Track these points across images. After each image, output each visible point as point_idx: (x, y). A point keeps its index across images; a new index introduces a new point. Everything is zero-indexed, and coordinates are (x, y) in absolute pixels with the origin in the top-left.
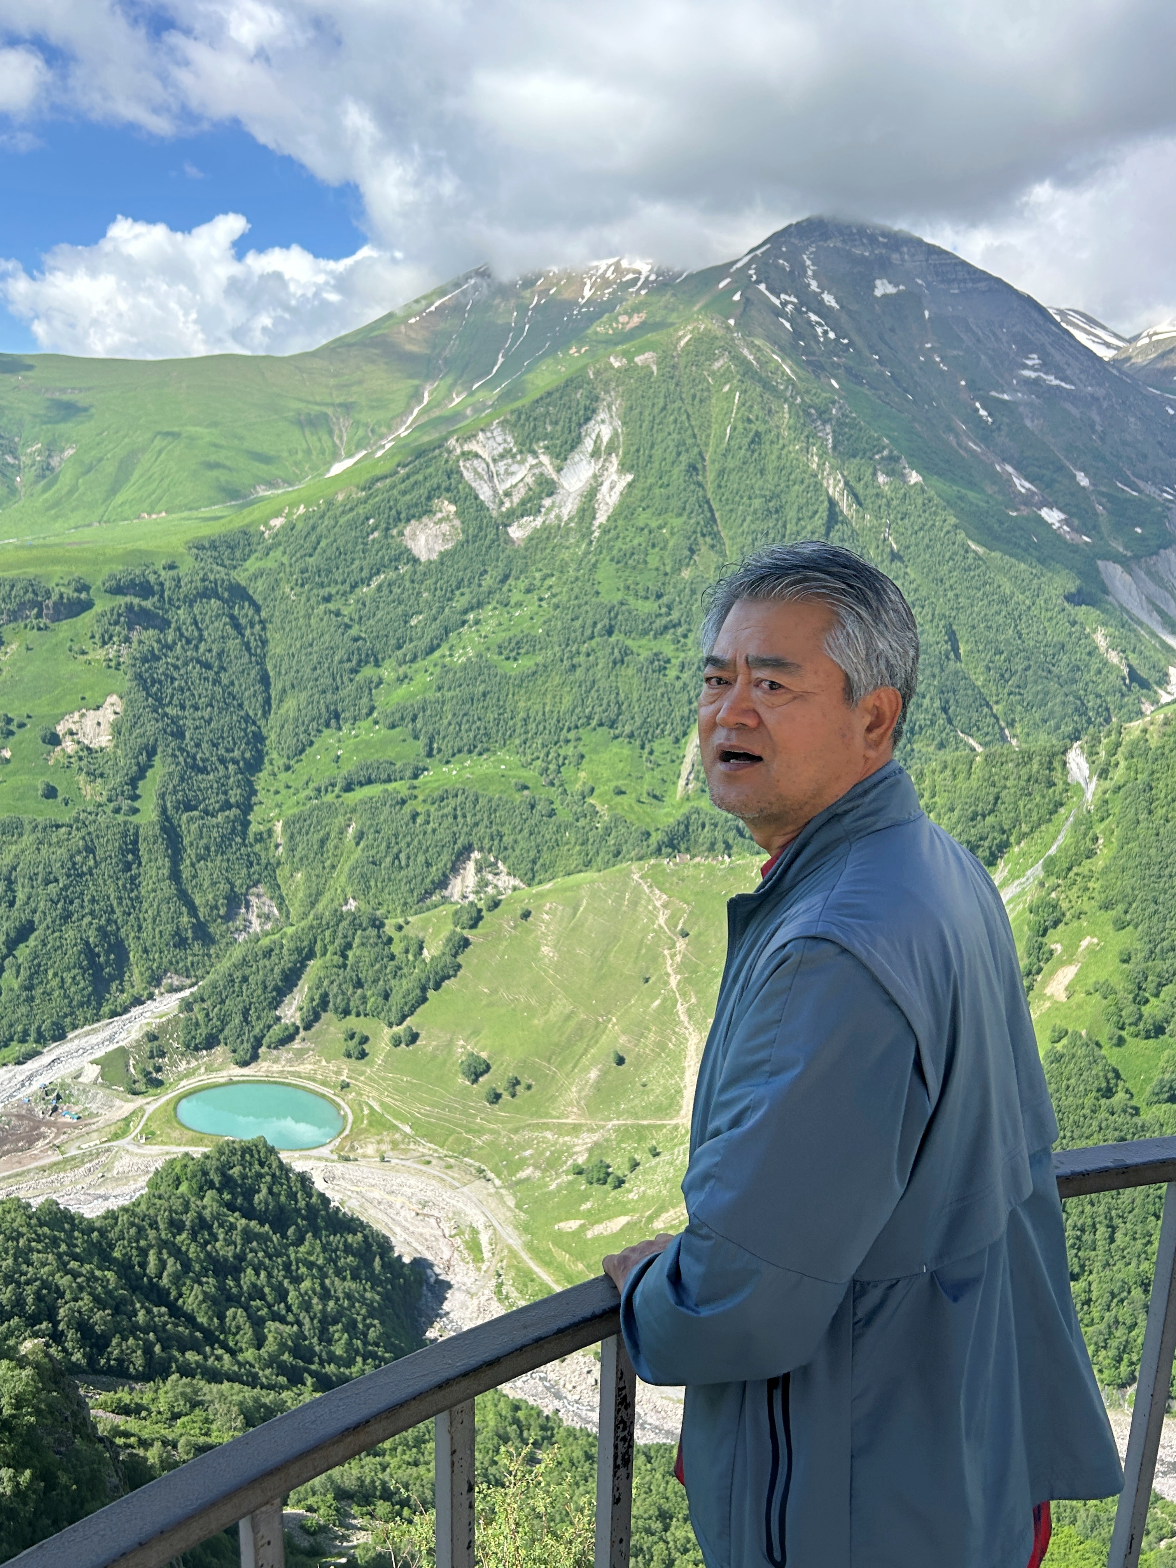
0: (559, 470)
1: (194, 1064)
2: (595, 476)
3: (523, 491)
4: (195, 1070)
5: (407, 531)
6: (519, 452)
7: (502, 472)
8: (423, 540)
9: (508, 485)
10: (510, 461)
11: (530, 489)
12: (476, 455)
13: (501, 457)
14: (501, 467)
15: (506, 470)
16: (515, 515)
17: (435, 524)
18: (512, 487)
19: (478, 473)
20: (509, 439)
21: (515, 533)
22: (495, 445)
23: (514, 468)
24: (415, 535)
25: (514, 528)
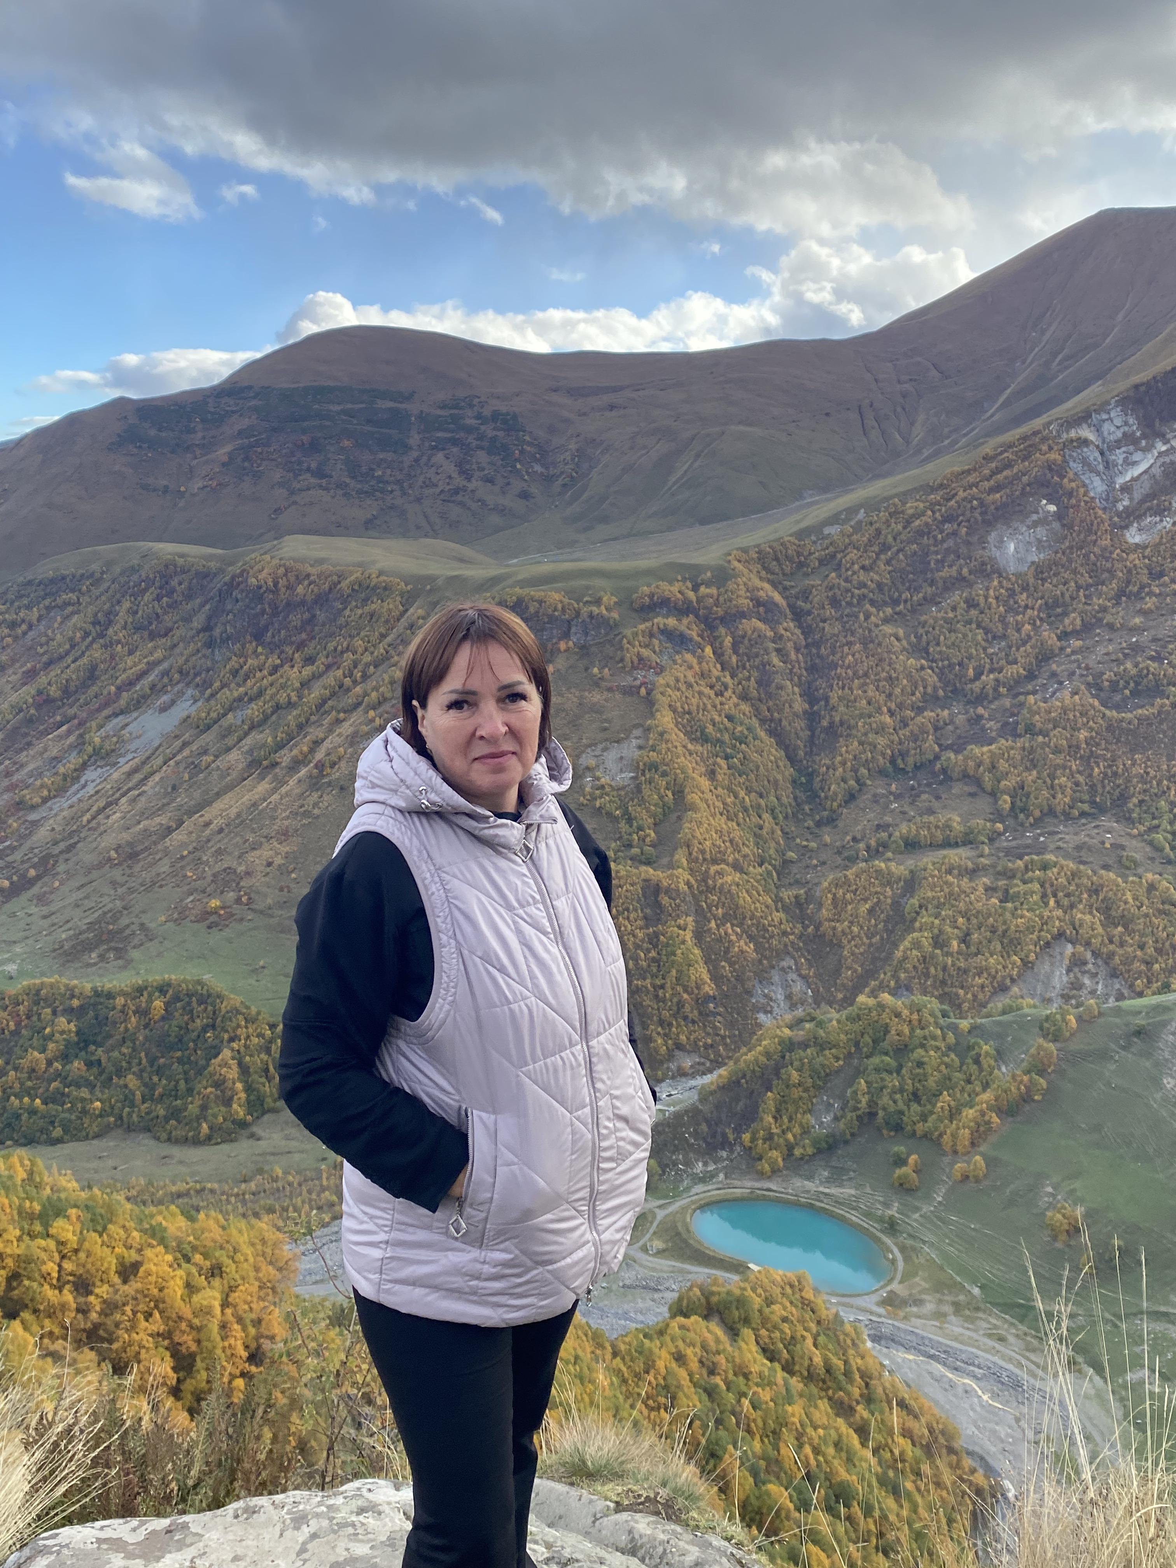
1: (711, 1167)
3: (1147, 485)
4: (712, 1176)
5: (992, 537)
6: (1144, 436)
7: (1120, 461)
8: (1012, 547)
9: (1128, 478)
10: (1131, 448)
11: (1156, 482)
12: (1086, 442)
13: (1118, 444)
14: (1119, 456)
15: (1126, 460)
16: (1131, 516)
17: (1029, 528)
18: (1133, 479)
19: (1089, 465)
20: (1131, 421)
21: (1134, 536)
22: (1113, 429)
23: (1137, 456)
24: (1002, 542)
25: (1133, 529)
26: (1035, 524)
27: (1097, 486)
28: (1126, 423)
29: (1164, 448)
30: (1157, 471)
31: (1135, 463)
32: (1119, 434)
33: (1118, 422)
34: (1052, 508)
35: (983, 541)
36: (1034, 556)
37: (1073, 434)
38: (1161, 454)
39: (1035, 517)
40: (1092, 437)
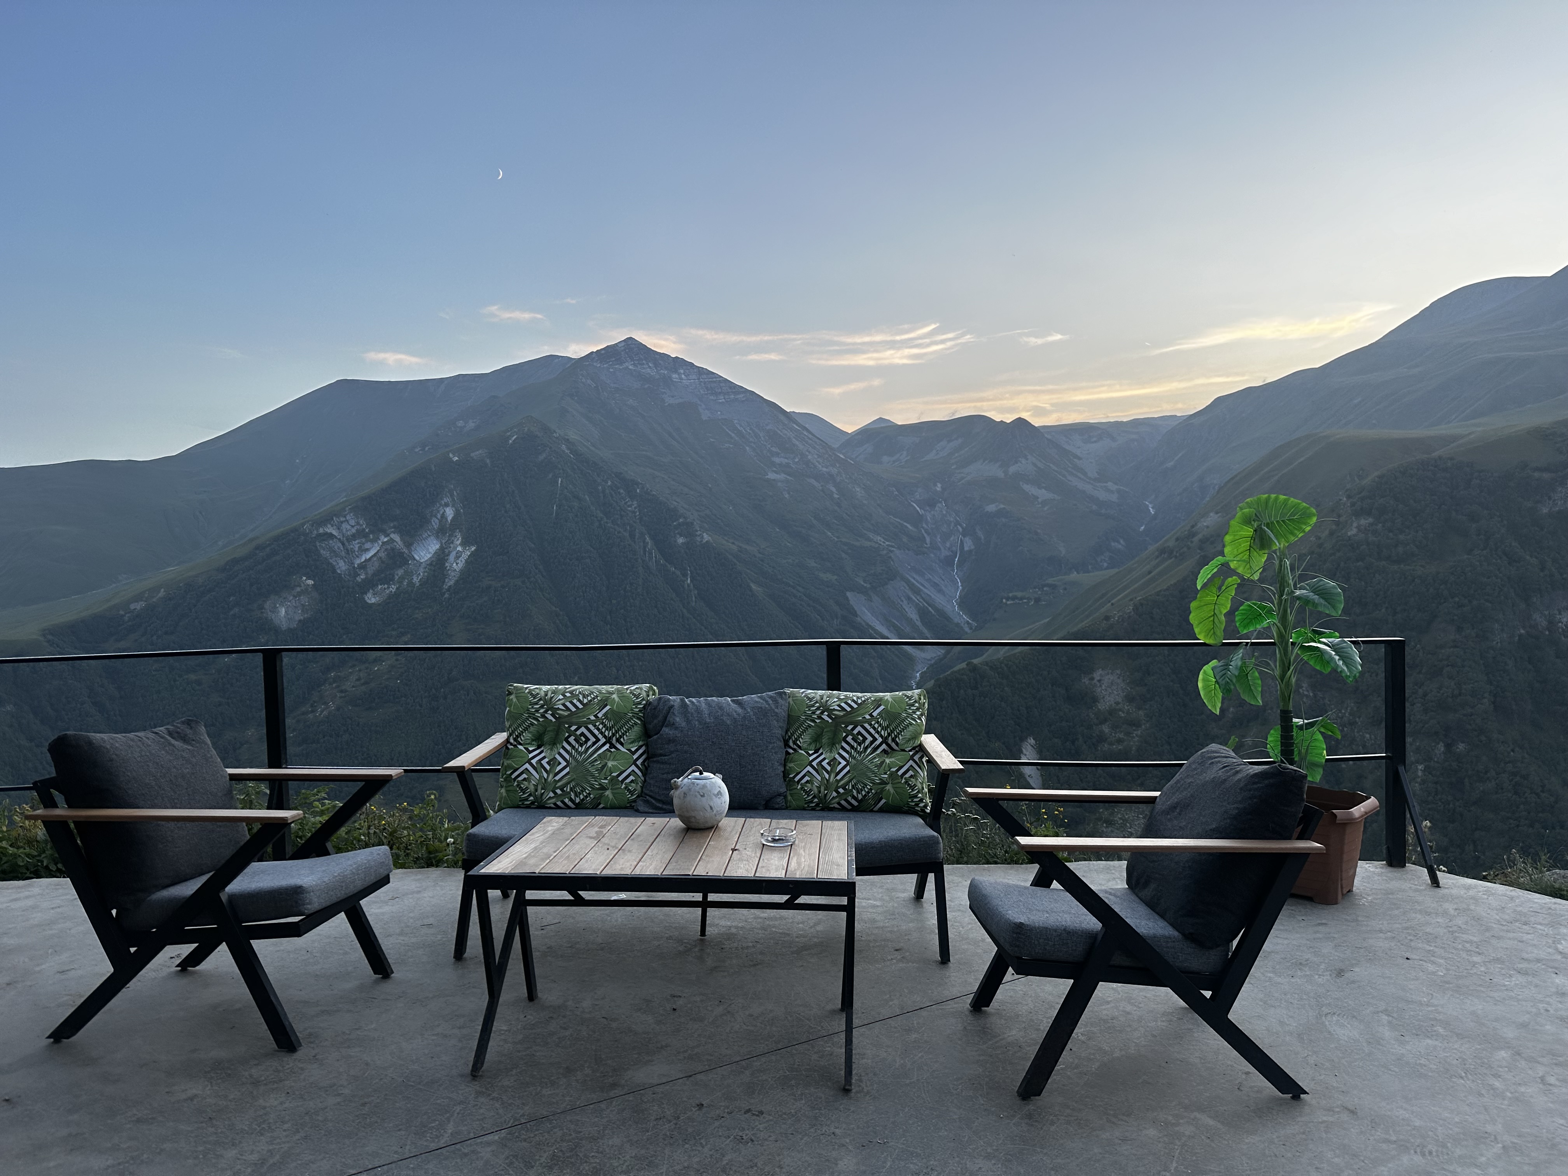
0: (409, 545)
2: (442, 549)
3: (377, 564)
5: (268, 605)
6: (371, 532)
7: (356, 549)
8: (283, 611)
9: (363, 560)
10: (363, 540)
11: (383, 562)
12: (331, 536)
13: (354, 537)
14: (355, 545)
15: (360, 548)
16: (370, 584)
17: (295, 597)
18: (366, 561)
19: (335, 551)
20: (361, 522)
21: (371, 599)
22: (349, 527)
23: (368, 545)
24: (275, 607)
25: (370, 595)
26: (299, 594)
27: (342, 566)
28: (358, 523)
29: (386, 540)
30: (382, 554)
31: (367, 550)
32: (354, 531)
33: (352, 522)
34: (311, 582)
35: (261, 608)
36: (299, 616)
37: (321, 531)
38: (384, 543)
39: (298, 589)
40: (335, 533)
